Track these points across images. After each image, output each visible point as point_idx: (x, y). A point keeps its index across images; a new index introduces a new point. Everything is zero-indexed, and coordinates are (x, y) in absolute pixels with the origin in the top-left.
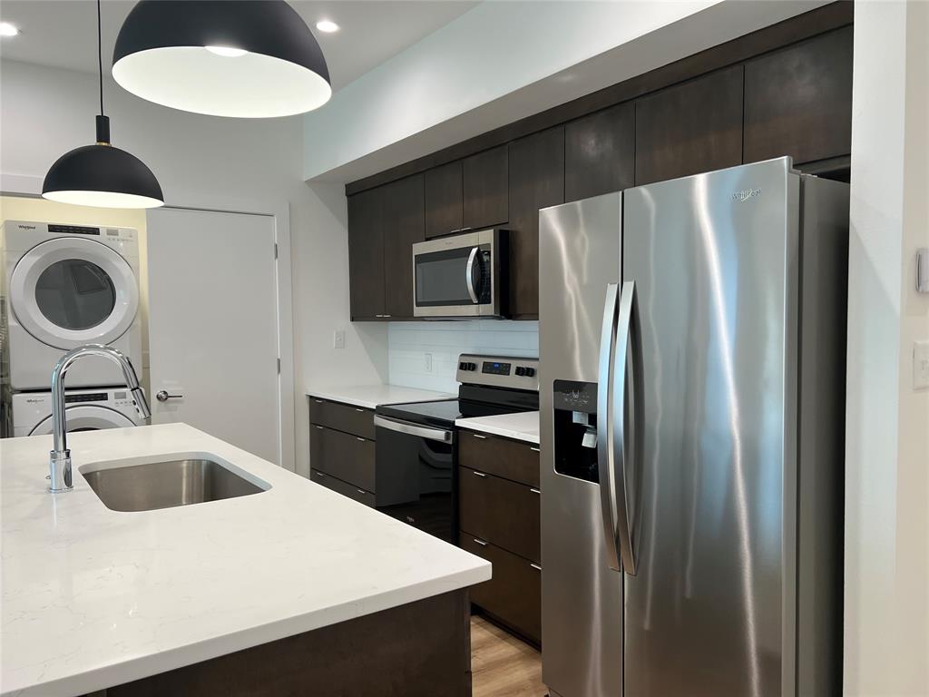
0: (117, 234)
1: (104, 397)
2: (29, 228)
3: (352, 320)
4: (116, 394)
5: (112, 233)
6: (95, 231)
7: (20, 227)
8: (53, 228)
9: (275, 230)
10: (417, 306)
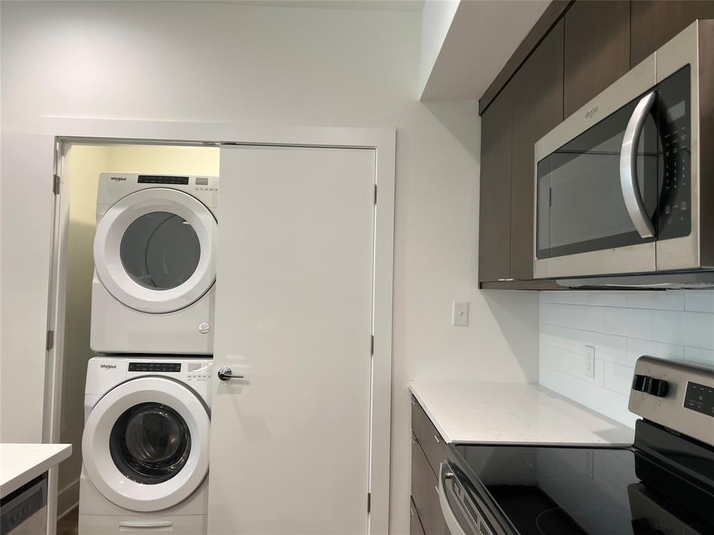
0: (206, 183)
1: (176, 368)
2: (120, 179)
3: (481, 286)
4: (190, 365)
5: (202, 181)
6: (184, 181)
7: (113, 179)
8: (143, 179)
9: (376, 168)
10: (539, 258)
